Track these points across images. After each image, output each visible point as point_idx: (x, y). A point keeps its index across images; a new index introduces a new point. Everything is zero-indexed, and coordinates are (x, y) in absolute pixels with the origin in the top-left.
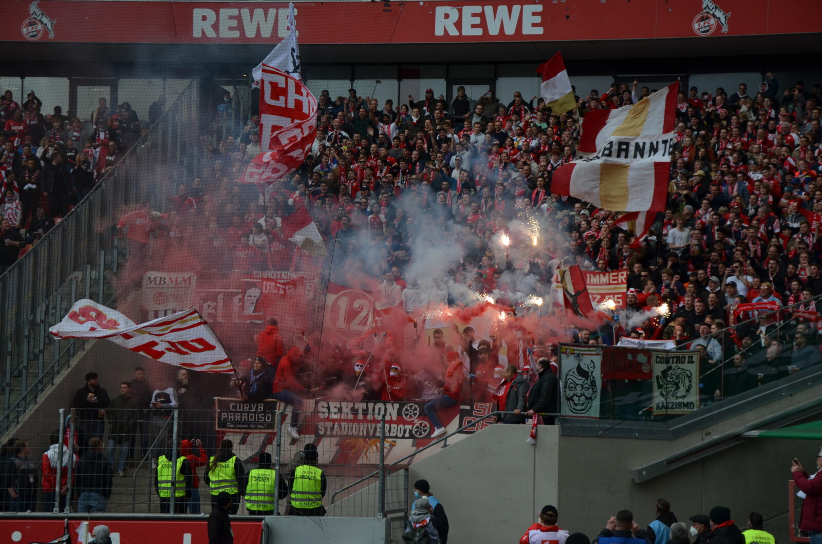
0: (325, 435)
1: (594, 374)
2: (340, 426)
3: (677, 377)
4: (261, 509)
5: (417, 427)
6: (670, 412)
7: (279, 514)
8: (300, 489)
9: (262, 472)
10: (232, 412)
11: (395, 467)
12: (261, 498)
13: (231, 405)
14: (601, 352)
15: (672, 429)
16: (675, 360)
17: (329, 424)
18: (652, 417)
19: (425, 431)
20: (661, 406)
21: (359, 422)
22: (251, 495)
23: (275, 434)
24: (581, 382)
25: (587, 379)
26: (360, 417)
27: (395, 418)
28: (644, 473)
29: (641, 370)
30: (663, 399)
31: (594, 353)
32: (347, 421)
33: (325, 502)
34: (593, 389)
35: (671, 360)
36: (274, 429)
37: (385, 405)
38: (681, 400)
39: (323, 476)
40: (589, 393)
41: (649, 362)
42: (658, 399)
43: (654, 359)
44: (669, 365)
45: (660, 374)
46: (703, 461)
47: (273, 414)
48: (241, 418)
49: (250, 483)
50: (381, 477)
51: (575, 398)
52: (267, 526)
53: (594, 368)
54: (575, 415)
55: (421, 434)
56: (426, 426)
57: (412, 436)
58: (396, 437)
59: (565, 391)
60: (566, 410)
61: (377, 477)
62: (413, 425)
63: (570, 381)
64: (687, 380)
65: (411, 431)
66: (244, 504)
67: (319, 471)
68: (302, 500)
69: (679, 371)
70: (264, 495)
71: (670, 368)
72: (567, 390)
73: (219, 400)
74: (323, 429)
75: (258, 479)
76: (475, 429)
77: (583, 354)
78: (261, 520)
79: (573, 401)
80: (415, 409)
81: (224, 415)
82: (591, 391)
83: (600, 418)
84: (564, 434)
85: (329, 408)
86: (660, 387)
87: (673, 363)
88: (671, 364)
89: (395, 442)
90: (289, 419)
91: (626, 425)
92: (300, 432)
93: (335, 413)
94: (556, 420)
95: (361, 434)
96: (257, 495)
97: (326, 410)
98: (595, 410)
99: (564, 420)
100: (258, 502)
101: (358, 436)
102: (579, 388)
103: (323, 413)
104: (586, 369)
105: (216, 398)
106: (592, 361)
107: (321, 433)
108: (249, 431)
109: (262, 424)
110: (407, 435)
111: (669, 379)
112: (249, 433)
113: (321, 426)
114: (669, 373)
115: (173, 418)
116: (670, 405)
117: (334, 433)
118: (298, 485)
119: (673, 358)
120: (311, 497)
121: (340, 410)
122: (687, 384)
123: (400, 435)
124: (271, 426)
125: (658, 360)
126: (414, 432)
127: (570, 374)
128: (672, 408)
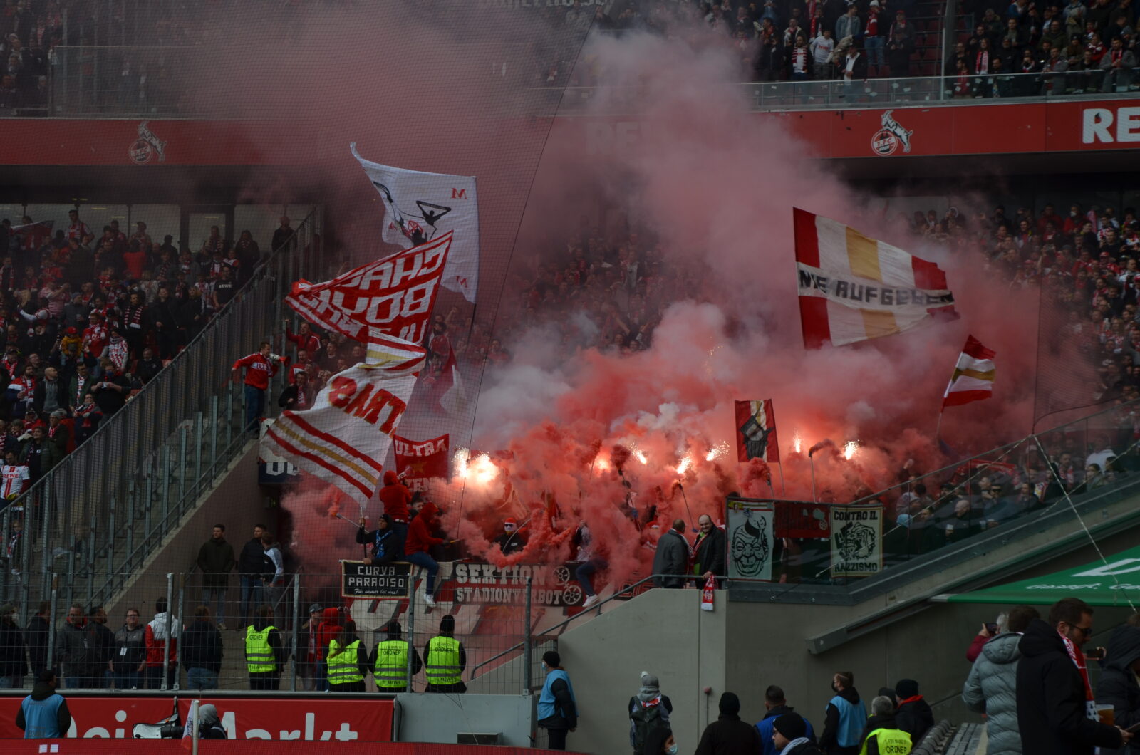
0: (464, 602)
1: (765, 532)
2: (481, 592)
3: (858, 535)
4: (393, 686)
5: (568, 593)
6: (851, 574)
7: (412, 691)
8: (435, 663)
9: (393, 643)
10: (360, 576)
11: (543, 638)
12: (392, 674)
13: (359, 568)
14: (773, 508)
15: (852, 593)
16: (856, 515)
17: (468, 590)
18: (830, 580)
19: (576, 597)
20: (840, 565)
21: (502, 587)
22: (382, 670)
23: (408, 600)
24: (750, 541)
25: (758, 538)
26: (504, 581)
27: (542, 583)
28: (822, 642)
29: (818, 527)
30: (842, 560)
31: (765, 508)
32: (489, 586)
33: (465, 677)
34: (764, 549)
35: (851, 516)
36: (406, 595)
37: (532, 568)
38: (861, 561)
39: (461, 647)
40: (760, 553)
41: (827, 518)
42: (837, 559)
43: (832, 515)
44: (849, 522)
45: (839, 532)
46: (887, 628)
47: (406, 579)
48: (370, 583)
49: (379, 658)
50: (527, 649)
51: (744, 559)
52: (399, 704)
53: (765, 524)
54: (744, 577)
55: (572, 600)
56: (577, 591)
57: (562, 604)
58: (545, 604)
59: (733, 551)
60: (733, 573)
61: (523, 649)
62: (564, 590)
63: (738, 540)
64: (869, 538)
65: (561, 598)
66: (373, 681)
67: (457, 643)
68: (438, 675)
69: (860, 528)
70: (396, 670)
71: (850, 525)
72: (736, 550)
73: (345, 563)
74: (461, 595)
75: (388, 652)
76: (632, 594)
77: (752, 510)
78: (392, 698)
79: (741, 562)
80: (566, 572)
81: (351, 580)
82: (762, 551)
83: (772, 581)
84: (732, 599)
85: (468, 571)
86: (839, 546)
87: (853, 519)
88: (851, 520)
89: (544, 610)
90: (423, 585)
91: (802, 589)
92: (436, 600)
93: (476, 577)
94: (724, 583)
95: (505, 601)
96: (388, 670)
97: (465, 574)
98: (766, 574)
99: (732, 585)
100: (389, 678)
101: (501, 603)
102: (748, 548)
103: (462, 577)
104: (757, 527)
105: (342, 561)
106: (763, 518)
107: (460, 599)
108: (380, 597)
109: (394, 590)
110: (557, 602)
111: (849, 537)
112: (379, 600)
113: (459, 590)
114: (850, 530)
115: (293, 585)
116: (851, 567)
117: (475, 599)
118: (434, 658)
119: (853, 513)
120: (449, 672)
121: (481, 574)
122: (870, 543)
123: (549, 602)
124: (403, 592)
125: (837, 516)
126: (564, 598)
127: (739, 531)
128: (853, 570)
